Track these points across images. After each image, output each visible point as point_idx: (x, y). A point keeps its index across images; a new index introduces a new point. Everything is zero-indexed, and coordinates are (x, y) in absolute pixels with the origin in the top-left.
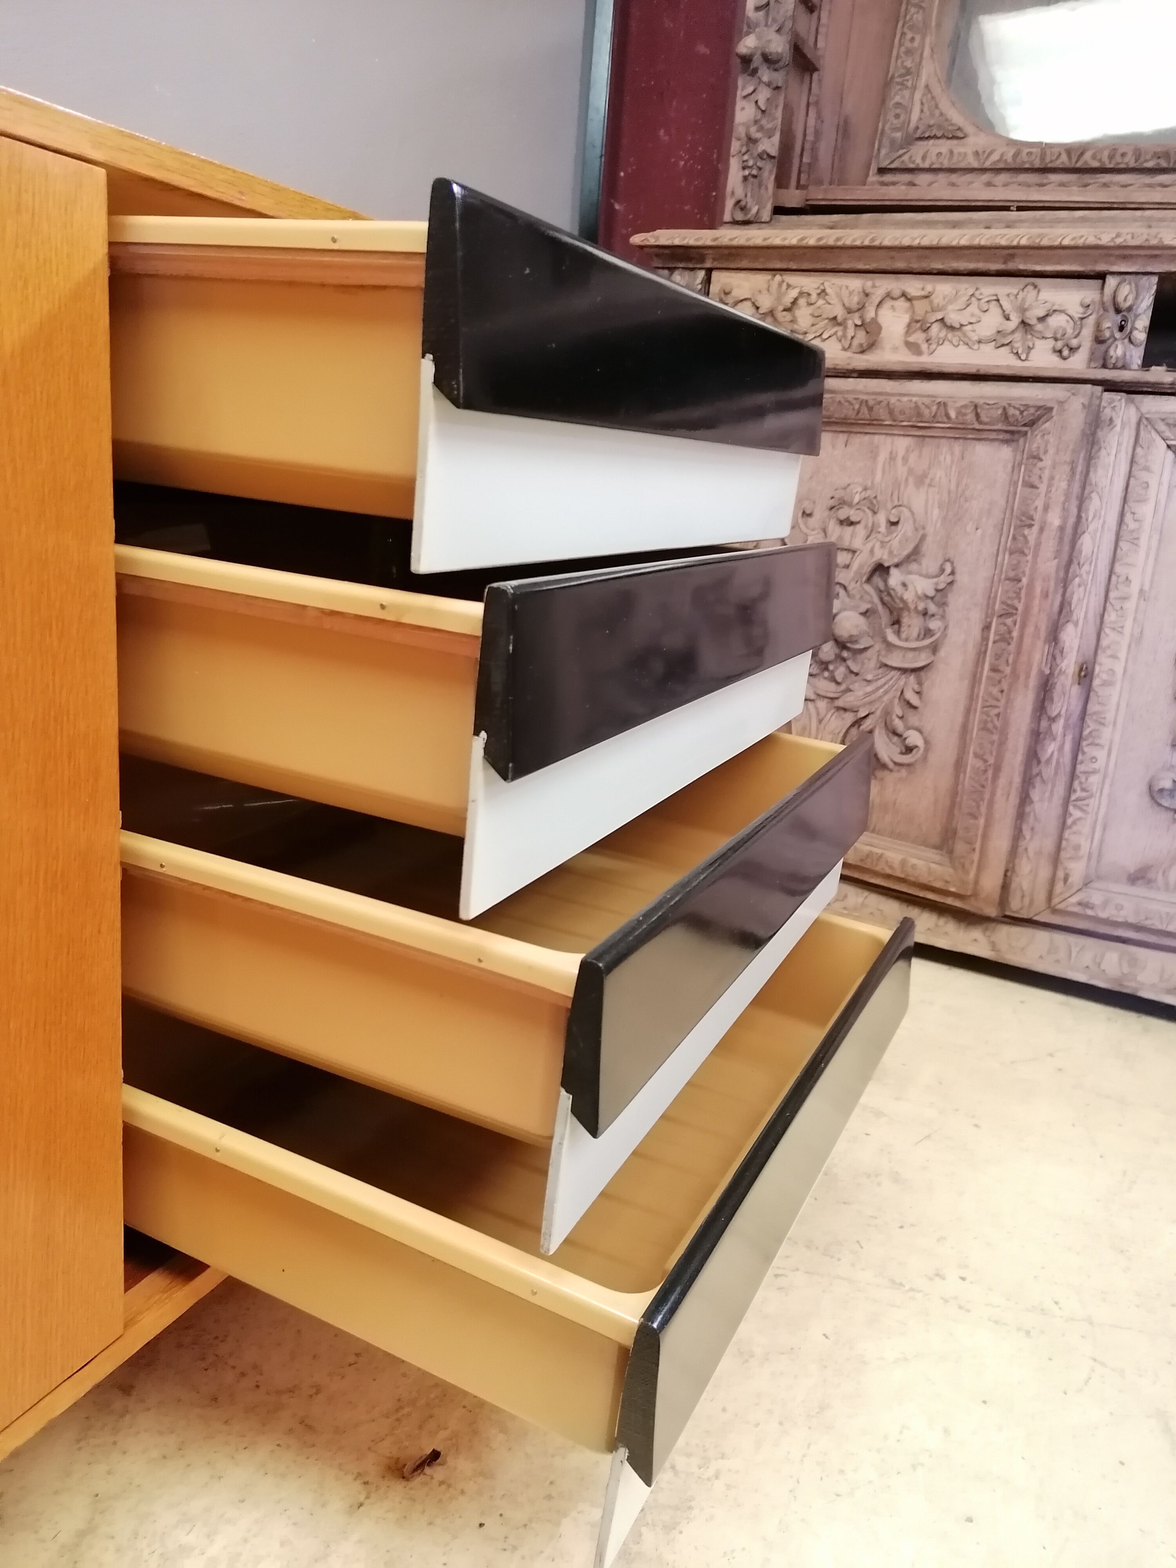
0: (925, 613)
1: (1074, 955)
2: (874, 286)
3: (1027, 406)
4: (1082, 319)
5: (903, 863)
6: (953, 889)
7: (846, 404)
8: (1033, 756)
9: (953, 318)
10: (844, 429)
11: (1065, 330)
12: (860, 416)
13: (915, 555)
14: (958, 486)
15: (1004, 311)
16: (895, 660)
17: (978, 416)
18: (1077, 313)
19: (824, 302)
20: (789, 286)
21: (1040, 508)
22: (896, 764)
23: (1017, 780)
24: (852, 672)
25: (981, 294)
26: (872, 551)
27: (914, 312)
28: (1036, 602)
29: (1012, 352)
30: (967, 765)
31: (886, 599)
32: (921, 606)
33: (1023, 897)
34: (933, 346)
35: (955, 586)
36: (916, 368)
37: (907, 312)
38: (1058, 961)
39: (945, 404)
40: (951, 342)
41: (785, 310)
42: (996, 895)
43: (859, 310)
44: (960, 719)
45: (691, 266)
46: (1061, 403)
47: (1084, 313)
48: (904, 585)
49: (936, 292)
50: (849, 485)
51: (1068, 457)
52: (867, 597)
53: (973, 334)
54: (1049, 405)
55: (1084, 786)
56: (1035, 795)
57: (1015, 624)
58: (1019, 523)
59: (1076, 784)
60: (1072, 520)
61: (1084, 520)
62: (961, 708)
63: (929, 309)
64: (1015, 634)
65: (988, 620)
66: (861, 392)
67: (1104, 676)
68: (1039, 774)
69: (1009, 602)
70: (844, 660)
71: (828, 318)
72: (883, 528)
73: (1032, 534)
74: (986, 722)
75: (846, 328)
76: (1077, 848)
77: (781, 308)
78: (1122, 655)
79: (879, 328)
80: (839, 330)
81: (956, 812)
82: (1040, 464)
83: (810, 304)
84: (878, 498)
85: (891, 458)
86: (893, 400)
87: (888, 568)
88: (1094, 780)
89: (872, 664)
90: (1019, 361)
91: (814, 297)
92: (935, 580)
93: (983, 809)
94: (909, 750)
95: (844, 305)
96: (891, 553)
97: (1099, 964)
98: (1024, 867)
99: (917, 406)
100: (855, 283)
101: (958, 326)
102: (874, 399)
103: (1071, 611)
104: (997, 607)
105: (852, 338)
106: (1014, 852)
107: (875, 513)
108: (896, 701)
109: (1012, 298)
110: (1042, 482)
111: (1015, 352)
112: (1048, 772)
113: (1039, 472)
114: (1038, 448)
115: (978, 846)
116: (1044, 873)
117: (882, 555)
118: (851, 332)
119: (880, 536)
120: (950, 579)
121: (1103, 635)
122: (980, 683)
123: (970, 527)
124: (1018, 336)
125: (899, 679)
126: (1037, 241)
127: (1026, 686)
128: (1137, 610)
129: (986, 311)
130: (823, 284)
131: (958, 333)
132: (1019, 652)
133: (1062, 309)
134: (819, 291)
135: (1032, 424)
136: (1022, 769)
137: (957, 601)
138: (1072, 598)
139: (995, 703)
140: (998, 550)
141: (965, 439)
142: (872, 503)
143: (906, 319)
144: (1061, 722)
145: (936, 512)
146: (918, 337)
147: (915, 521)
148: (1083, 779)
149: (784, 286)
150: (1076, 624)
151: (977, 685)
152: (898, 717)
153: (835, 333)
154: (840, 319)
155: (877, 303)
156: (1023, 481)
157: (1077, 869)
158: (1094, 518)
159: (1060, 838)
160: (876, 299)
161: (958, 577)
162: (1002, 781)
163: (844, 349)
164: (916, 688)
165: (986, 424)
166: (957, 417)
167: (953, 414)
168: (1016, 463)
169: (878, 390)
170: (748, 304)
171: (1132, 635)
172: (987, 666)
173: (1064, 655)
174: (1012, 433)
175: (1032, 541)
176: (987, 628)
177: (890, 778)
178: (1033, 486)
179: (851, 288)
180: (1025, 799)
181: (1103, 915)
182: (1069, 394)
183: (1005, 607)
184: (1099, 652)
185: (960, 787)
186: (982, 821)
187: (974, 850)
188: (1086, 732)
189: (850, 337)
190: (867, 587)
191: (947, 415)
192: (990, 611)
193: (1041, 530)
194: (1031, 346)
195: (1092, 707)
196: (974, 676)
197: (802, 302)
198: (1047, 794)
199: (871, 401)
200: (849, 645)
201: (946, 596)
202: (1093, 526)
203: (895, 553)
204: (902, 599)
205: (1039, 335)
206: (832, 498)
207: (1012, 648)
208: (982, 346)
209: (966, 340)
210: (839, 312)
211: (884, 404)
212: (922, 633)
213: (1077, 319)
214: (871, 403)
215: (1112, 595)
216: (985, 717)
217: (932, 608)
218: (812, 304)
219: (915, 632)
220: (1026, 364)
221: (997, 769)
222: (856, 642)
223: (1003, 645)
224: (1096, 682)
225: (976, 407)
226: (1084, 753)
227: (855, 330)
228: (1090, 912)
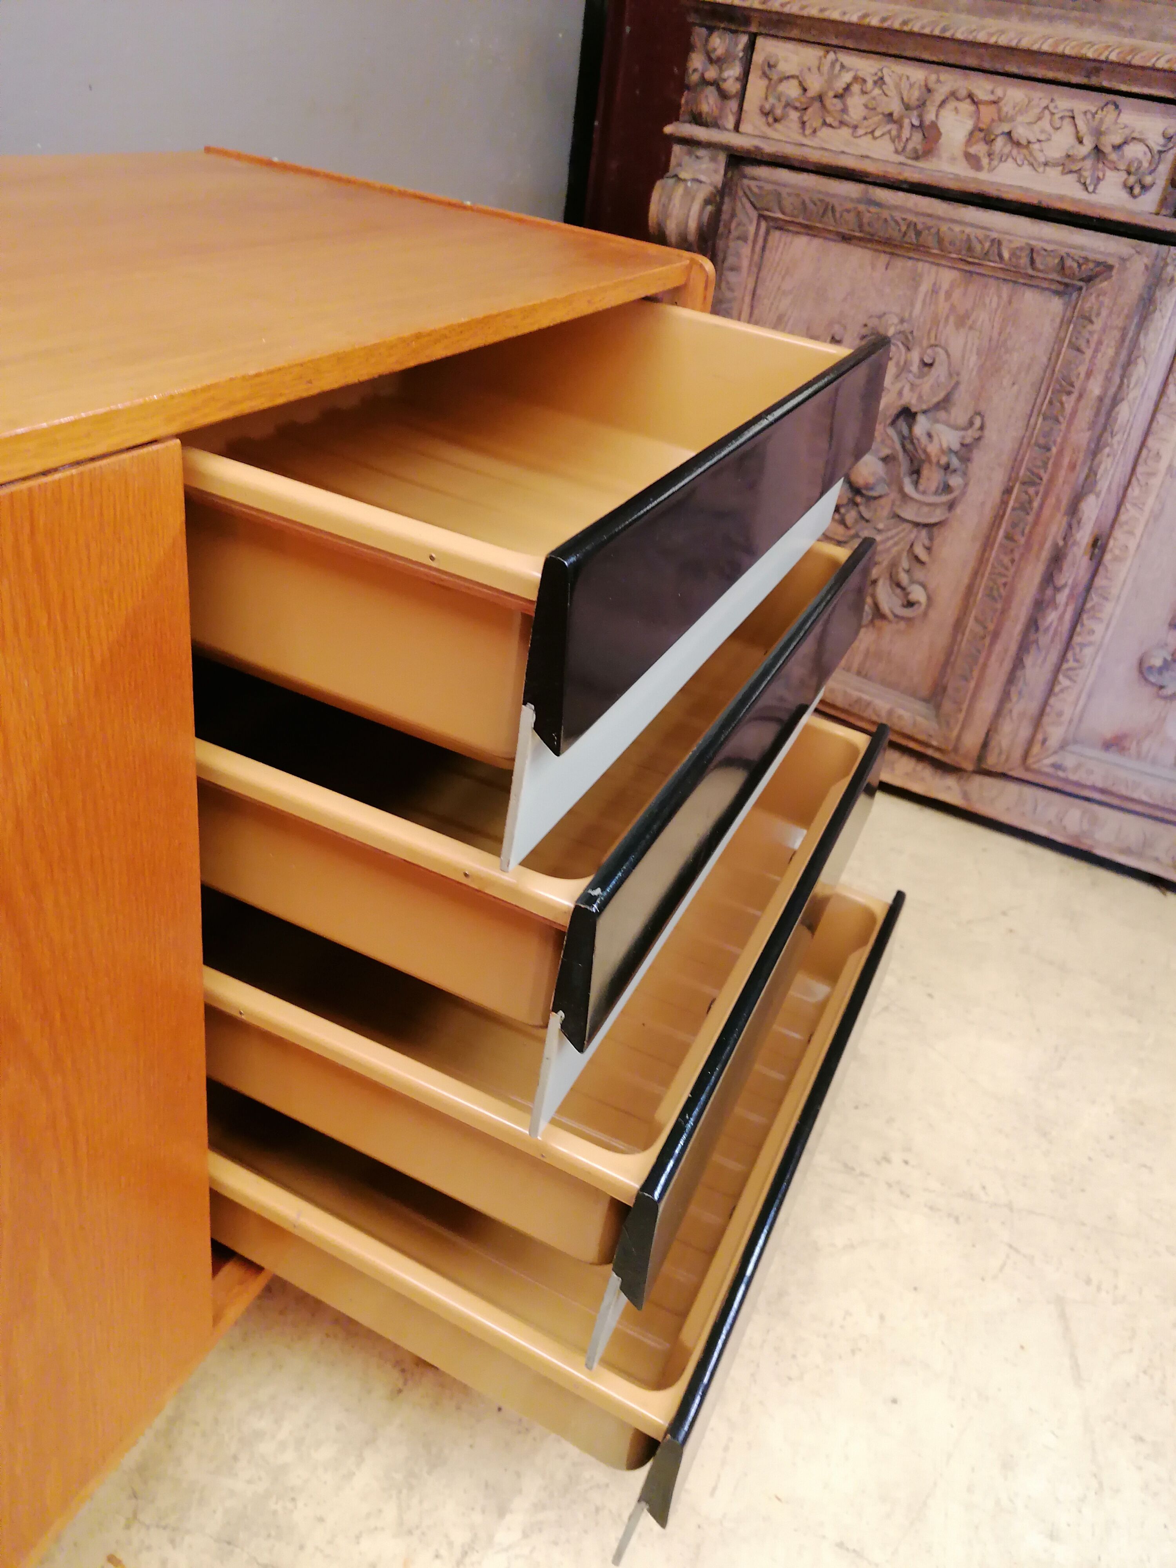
0: (947, 467)
1: (1039, 808)
2: (938, 81)
3: (1086, 259)
4: (1160, 152)
5: (890, 713)
6: (935, 743)
7: (892, 223)
8: (1033, 624)
9: (1021, 133)
10: (888, 250)
11: (1140, 162)
12: (907, 239)
13: (945, 403)
14: (1000, 334)
15: (1077, 132)
16: (909, 513)
17: (1032, 262)
18: (1158, 144)
19: (881, 92)
20: (842, 66)
21: (1082, 376)
22: (896, 616)
23: (1013, 648)
24: (862, 517)
25: (1056, 107)
26: (900, 393)
27: (978, 118)
28: (1062, 473)
29: (1079, 181)
30: (966, 627)
31: (909, 446)
32: (944, 460)
33: (1000, 753)
34: (995, 163)
35: (982, 443)
36: (973, 188)
37: (971, 117)
38: (1023, 814)
39: (1000, 243)
40: (1015, 160)
41: (835, 96)
42: (975, 752)
43: (919, 107)
44: (966, 581)
45: (733, 27)
46: (1123, 260)
47: (1165, 146)
48: (930, 435)
49: (1006, 98)
50: (885, 314)
51: (1119, 322)
52: (889, 442)
53: (1040, 154)
54: (1111, 261)
55: (1078, 657)
56: (1028, 661)
57: (1037, 493)
58: (1058, 387)
59: (1070, 655)
60: (1112, 391)
61: (1125, 386)
62: (969, 571)
63: (996, 118)
64: (1036, 504)
65: (1011, 484)
66: (910, 211)
67: (1117, 552)
68: (1036, 641)
69: (1036, 470)
70: (857, 505)
71: (883, 114)
72: (915, 368)
73: (1069, 402)
74: (991, 589)
75: (901, 127)
76: (1060, 714)
77: (831, 94)
78: (1138, 532)
79: (939, 134)
80: (893, 128)
81: (949, 670)
82: (1090, 327)
83: (864, 92)
84: (915, 333)
85: (933, 291)
86: (944, 228)
87: (916, 413)
88: (1088, 651)
89: (885, 512)
90: (1086, 193)
91: (870, 84)
92: (962, 433)
93: (976, 674)
94: (910, 604)
95: (902, 99)
96: (920, 397)
97: (1061, 820)
98: (1006, 728)
99: (969, 239)
100: (917, 74)
101: (1024, 142)
102: (923, 223)
103: (1095, 481)
104: (1022, 472)
105: (907, 140)
106: (998, 714)
107: (908, 349)
108: (905, 554)
109: (1089, 116)
110: (1089, 348)
111: (1082, 181)
112: (1044, 639)
113: (1087, 335)
114: (1091, 308)
115: (965, 707)
116: (1025, 732)
117: (910, 399)
118: (906, 133)
119: (911, 376)
120: (977, 435)
121: (1123, 509)
122: (992, 549)
123: (1006, 382)
124: (1088, 164)
125: (911, 532)
126: (1129, 58)
127: (1038, 558)
128: (1161, 487)
129: (1058, 129)
130: (881, 70)
131: (1025, 151)
132: (1036, 523)
133: (1142, 137)
134: (876, 78)
135: (1089, 280)
136: (1019, 638)
137: (981, 459)
138: (1099, 467)
139: (1002, 570)
140: (1032, 411)
141: (1015, 282)
142: (907, 338)
143: (969, 125)
144: (1066, 591)
145: (974, 358)
146: (979, 149)
147: (950, 364)
148: (1077, 650)
149: (838, 67)
150: (1098, 496)
151: (988, 549)
152: (904, 570)
153: (889, 132)
154: (896, 116)
155: (938, 103)
156: (1070, 341)
157: (1055, 733)
158: (1136, 384)
159: (1045, 704)
160: (938, 97)
161: (987, 433)
162: (998, 647)
163: (896, 152)
164: (927, 542)
165: (1039, 271)
166: (1010, 259)
167: (1006, 255)
168: (1066, 319)
169: (929, 211)
170: (794, 83)
171: (1152, 511)
172: (1001, 533)
173: (1081, 525)
174: (1066, 285)
175: (1069, 407)
176: (1008, 491)
177: (888, 629)
178: (1079, 350)
179: (912, 80)
180: (1018, 663)
181: (1073, 777)
182: (1133, 251)
183: (1029, 474)
184: (1117, 526)
185: (956, 648)
186: (972, 684)
187: (961, 710)
188: (1088, 605)
189: (904, 139)
190: (891, 431)
191: (1000, 256)
192: (1013, 475)
193: (1080, 397)
194: (1101, 175)
195: (1099, 581)
196: (988, 538)
197: (856, 88)
198: (1040, 661)
199: (919, 221)
200: (864, 492)
201: (971, 451)
202: (1133, 394)
203: (925, 398)
204: (925, 451)
205: (1112, 166)
206: (865, 325)
207: (1030, 518)
208: (1048, 169)
209: (1031, 160)
210: (896, 107)
211: (933, 231)
212: (941, 486)
213: (1155, 152)
214: (920, 227)
215: (1140, 469)
216: (991, 584)
217: (955, 462)
218: (866, 93)
219: (933, 486)
220: (1093, 198)
221: (996, 635)
222: (872, 489)
223: (1022, 514)
224: (1108, 557)
225: (1032, 250)
226: (1083, 625)
227: (912, 129)
228: (1061, 774)
